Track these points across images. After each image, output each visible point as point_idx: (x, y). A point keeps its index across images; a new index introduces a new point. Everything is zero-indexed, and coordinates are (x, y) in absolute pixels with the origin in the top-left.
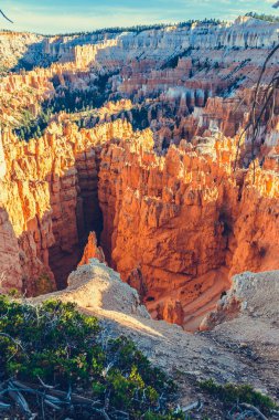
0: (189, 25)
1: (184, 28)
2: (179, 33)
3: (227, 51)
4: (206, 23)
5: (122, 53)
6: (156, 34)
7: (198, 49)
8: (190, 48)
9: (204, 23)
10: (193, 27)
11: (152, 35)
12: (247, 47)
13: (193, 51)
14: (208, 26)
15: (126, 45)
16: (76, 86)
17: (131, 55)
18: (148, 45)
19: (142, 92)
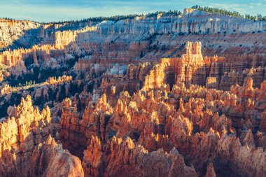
0: (156, 15)
1: (152, 18)
2: (147, 22)
3: (174, 36)
4: (170, 13)
5: (101, 38)
6: (130, 22)
7: (162, 34)
8: (156, 34)
9: (168, 14)
10: (159, 17)
11: (127, 23)
12: (190, 33)
13: (158, 36)
14: (171, 16)
15: (105, 31)
16: (48, 64)
17: (108, 39)
18: (122, 31)
19: (94, 70)
